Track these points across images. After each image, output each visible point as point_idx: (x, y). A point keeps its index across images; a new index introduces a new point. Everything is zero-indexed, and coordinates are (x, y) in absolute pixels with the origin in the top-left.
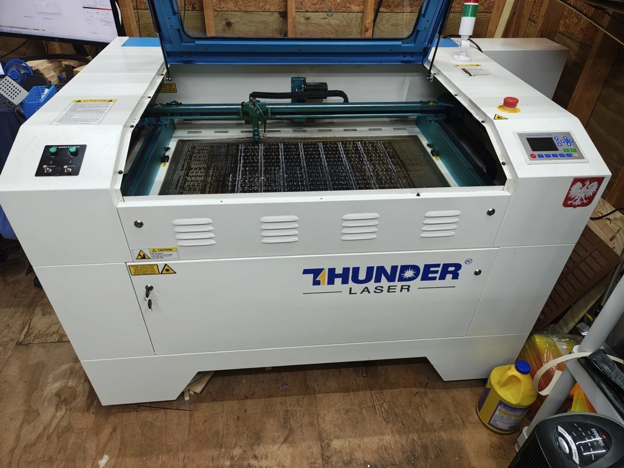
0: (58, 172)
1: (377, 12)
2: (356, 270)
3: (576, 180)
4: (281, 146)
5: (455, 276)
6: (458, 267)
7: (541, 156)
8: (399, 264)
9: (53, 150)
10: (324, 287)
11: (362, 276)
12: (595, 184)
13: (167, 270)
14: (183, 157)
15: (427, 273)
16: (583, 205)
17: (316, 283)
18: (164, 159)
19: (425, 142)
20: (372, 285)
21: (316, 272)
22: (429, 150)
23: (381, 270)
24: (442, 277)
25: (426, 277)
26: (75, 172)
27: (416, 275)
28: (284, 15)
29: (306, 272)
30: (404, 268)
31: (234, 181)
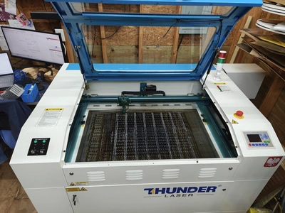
0: (37, 153)
1: (179, 46)
2: (168, 189)
3: (270, 158)
4: (135, 115)
5: (214, 191)
6: (215, 188)
7: (253, 145)
8: (188, 187)
9: (36, 142)
10: (154, 194)
11: (171, 191)
12: (279, 159)
13: (83, 189)
14: (91, 121)
15: (201, 190)
16: (273, 166)
17: (150, 193)
18: (83, 123)
19: (200, 113)
20: (175, 194)
21: (150, 190)
22: (202, 118)
23: (180, 189)
24: (208, 191)
25: (200, 191)
26: (45, 153)
27: (196, 191)
28: (137, 47)
29: (145, 190)
30: (190, 188)
31: (114, 136)
